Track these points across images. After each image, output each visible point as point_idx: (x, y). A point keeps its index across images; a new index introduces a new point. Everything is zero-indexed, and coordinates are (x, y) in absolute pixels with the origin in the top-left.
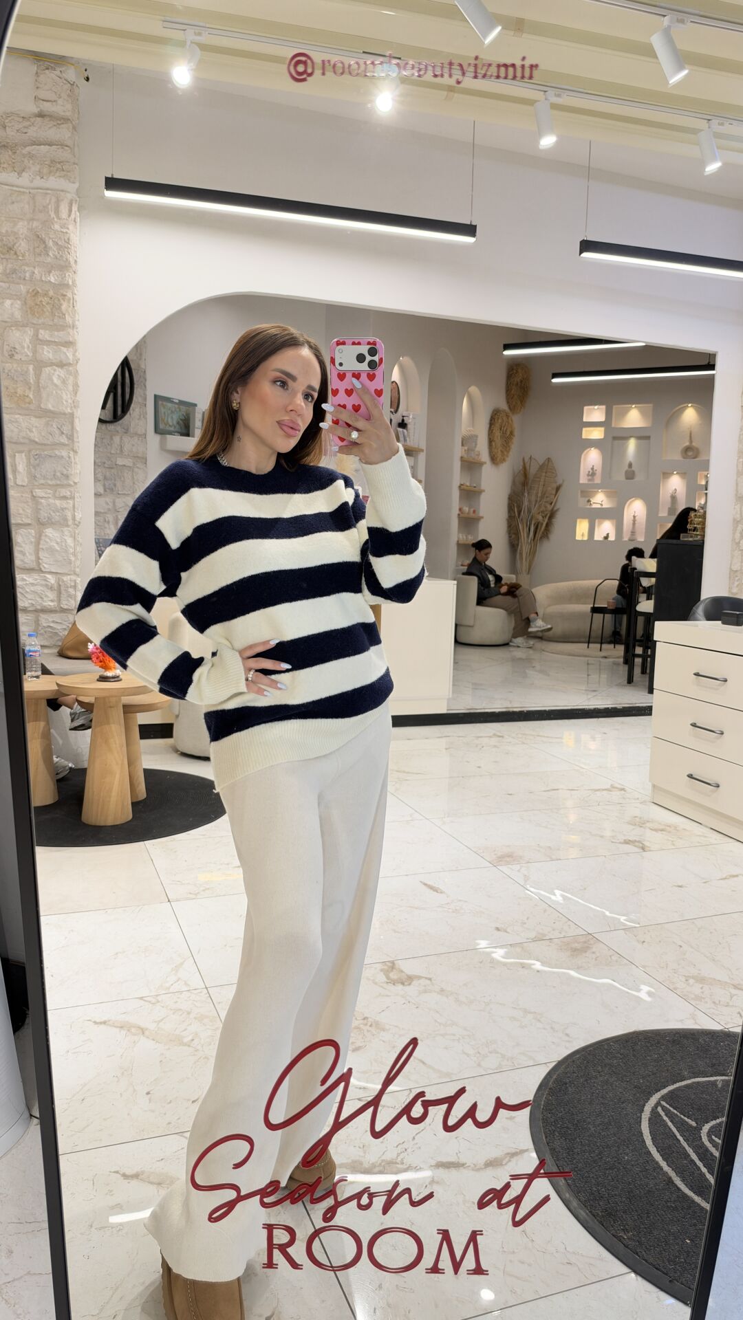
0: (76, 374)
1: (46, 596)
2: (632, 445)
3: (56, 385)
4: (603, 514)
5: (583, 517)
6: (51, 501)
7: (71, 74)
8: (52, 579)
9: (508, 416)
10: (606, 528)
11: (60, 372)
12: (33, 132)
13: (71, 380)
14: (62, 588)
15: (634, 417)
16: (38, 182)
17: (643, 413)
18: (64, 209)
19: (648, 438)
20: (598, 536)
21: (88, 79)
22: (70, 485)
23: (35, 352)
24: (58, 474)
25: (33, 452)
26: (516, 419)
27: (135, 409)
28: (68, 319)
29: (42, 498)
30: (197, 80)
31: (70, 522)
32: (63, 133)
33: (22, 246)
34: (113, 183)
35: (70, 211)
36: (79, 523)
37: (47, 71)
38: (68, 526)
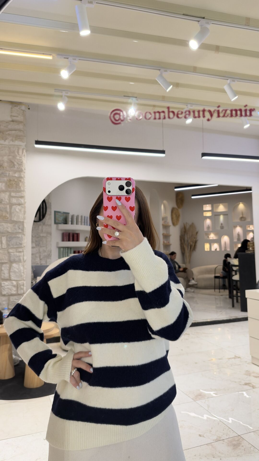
0: (25, 208)
1: (13, 289)
2: (222, 218)
3: (17, 212)
4: (214, 241)
5: (207, 242)
6: (15, 253)
7: (23, 108)
8: (15, 283)
9: (177, 210)
10: (215, 246)
11: (19, 207)
12: (10, 127)
13: (23, 210)
14: (19, 286)
15: (221, 208)
16: (12, 143)
17: (225, 206)
18: (20, 152)
19: (227, 215)
20: (213, 249)
21: (29, 109)
22: (22, 247)
23: (10, 200)
24: (18, 243)
25: (9, 236)
26: (180, 211)
27: (47, 216)
28: (22, 189)
29: (12, 252)
30: (66, 107)
31: (22, 261)
32: (21, 127)
33: (6, 165)
34: (38, 142)
35: (23, 152)
36: (26, 261)
37: (15, 107)
38: (21, 262)
